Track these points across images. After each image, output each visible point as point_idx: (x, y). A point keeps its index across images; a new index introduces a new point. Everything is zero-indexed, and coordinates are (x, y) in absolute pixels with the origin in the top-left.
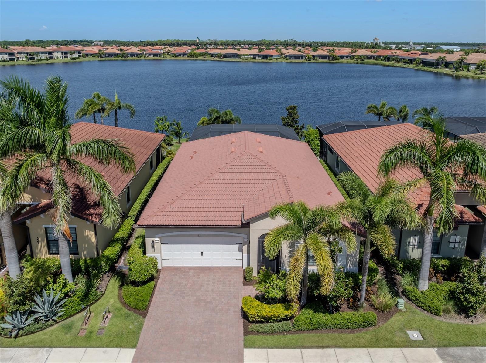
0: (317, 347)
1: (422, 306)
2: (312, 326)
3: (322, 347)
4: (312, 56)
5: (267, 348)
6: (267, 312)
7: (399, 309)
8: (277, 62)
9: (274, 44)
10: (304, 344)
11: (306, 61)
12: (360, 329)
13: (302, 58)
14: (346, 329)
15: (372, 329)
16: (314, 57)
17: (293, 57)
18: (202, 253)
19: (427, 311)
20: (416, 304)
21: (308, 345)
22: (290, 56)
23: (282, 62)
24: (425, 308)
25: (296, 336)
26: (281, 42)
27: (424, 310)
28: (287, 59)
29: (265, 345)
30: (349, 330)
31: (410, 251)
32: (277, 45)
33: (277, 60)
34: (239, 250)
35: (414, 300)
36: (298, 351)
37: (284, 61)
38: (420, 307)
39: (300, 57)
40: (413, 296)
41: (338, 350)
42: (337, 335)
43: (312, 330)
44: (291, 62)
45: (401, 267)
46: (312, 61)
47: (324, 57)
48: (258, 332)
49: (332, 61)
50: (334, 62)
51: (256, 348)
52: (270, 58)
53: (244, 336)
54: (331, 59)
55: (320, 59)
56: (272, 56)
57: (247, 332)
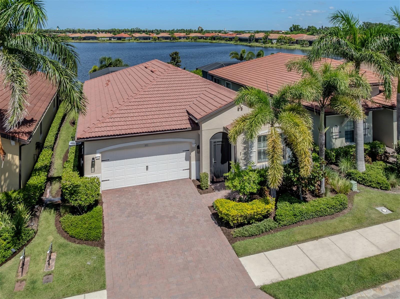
0: (311, 238)
1: (371, 185)
2: (295, 218)
3: (316, 238)
4: (157, 37)
5: (262, 252)
6: (249, 210)
7: (354, 191)
8: (129, 42)
10: (298, 237)
11: (153, 41)
12: (337, 213)
13: (149, 39)
14: (326, 215)
15: (346, 211)
16: (159, 38)
17: (142, 38)
18: (147, 167)
19: (377, 188)
20: (364, 185)
21: (302, 238)
22: (140, 38)
23: (133, 42)
24: (374, 185)
25: (284, 232)
27: (374, 188)
28: (137, 40)
29: (260, 249)
30: (328, 216)
31: (334, 141)
33: (129, 41)
34: (185, 159)
35: (361, 181)
36: (296, 247)
37: (135, 41)
38: (368, 186)
39: (147, 38)
40: (359, 177)
41: (333, 237)
42: (321, 223)
43: (296, 223)
44: (141, 42)
45: (333, 156)
46: (157, 41)
47: (166, 38)
48: (244, 237)
49: (173, 41)
50: (175, 41)
51: (251, 254)
52: (124, 39)
53: (231, 244)
54: (172, 39)
55: (163, 39)
56: (125, 38)
57: (232, 240)
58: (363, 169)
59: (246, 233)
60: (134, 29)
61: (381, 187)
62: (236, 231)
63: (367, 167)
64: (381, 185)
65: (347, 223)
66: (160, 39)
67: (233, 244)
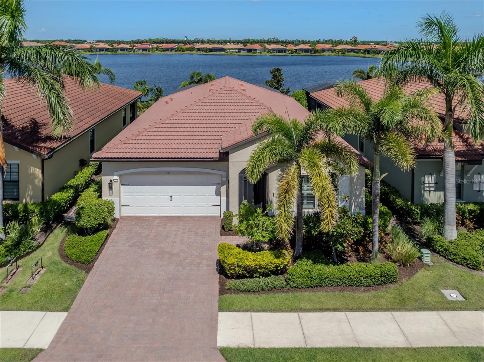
0: (320, 309)
1: (454, 259)
2: (311, 281)
4: (295, 49)
5: (250, 311)
6: (251, 260)
7: (424, 263)
8: (261, 55)
9: (258, 42)
10: (303, 305)
11: (289, 54)
12: (377, 286)
13: (285, 52)
14: (359, 286)
15: (393, 286)
16: (296, 50)
17: (276, 50)
18: (171, 197)
19: (462, 265)
20: (445, 257)
21: (309, 307)
22: (274, 50)
23: (265, 55)
24: (459, 260)
25: (291, 295)
26: (264, 40)
27: (458, 263)
28: (270, 53)
29: (249, 307)
30: (362, 288)
31: (426, 194)
32: (261, 42)
33: (261, 53)
34: (215, 194)
35: (442, 252)
36: (294, 315)
37: (268, 54)
38: (451, 260)
39: (283, 50)
40: (440, 246)
41: (351, 315)
42: (346, 293)
43: (312, 287)
44: (275, 55)
45: (418, 213)
46: (295, 54)
47: (306, 51)
48: (238, 291)
49: (314, 54)
50: (316, 55)
51: (235, 311)
52: (254, 52)
53: (219, 295)
54: (313, 52)
55: (302, 52)
56: (256, 50)
57: (223, 291)
58: (452, 236)
59: (242, 286)
60: (271, 39)
61: (468, 264)
62: (231, 283)
63: (459, 235)
64: (468, 262)
65: (383, 301)
66: (298, 52)
67: (221, 296)
